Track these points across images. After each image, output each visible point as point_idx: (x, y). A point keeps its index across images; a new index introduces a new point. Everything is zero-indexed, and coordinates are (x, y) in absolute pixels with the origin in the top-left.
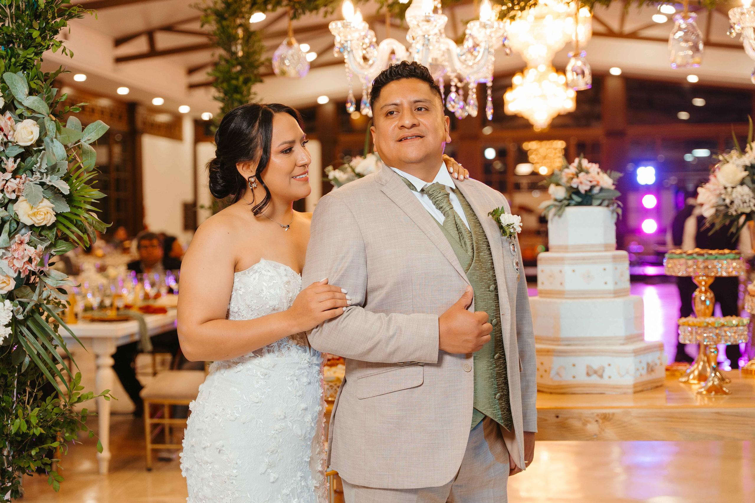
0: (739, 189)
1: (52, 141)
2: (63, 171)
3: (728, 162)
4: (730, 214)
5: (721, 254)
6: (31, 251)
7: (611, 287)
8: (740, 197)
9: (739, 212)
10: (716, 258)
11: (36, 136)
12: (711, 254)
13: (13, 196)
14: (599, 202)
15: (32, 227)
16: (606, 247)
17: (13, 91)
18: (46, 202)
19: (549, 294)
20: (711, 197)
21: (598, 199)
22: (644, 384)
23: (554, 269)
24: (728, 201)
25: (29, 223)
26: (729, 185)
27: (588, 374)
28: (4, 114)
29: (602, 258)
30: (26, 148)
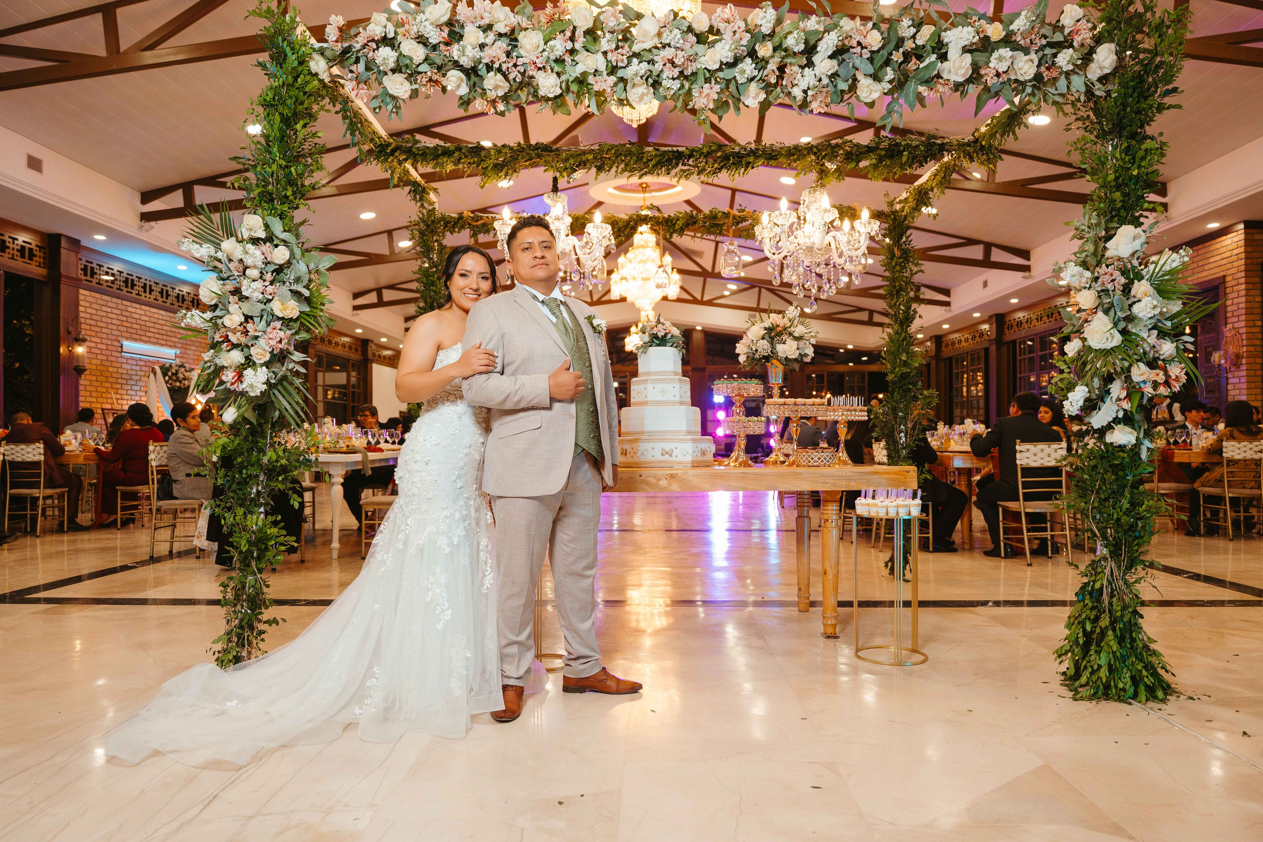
0: (761, 341)
1: (298, 262)
2: (306, 282)
3: (754, 325)
4: (755, 358)
6: (281, 334)
7: (678, 399)
8: (761, 347)
9: (762, 356)
10: (746, 383)
11: (287, 257)
13: (270, 297)
14: (670, 344)
15: (283, 318)
16: (676, 373)
17: (272, 228)
18: (292, 302)
19: (638, 404)
20: (744, 350)
21: (670, 342)
22: (699, 462)
23: (642, 387)
24: (754, 351)
25: (281, 315)
26: (754, 340)
27: (662, 454)
28: (265, 243)
29: (672, 379)
30: (281, 266)
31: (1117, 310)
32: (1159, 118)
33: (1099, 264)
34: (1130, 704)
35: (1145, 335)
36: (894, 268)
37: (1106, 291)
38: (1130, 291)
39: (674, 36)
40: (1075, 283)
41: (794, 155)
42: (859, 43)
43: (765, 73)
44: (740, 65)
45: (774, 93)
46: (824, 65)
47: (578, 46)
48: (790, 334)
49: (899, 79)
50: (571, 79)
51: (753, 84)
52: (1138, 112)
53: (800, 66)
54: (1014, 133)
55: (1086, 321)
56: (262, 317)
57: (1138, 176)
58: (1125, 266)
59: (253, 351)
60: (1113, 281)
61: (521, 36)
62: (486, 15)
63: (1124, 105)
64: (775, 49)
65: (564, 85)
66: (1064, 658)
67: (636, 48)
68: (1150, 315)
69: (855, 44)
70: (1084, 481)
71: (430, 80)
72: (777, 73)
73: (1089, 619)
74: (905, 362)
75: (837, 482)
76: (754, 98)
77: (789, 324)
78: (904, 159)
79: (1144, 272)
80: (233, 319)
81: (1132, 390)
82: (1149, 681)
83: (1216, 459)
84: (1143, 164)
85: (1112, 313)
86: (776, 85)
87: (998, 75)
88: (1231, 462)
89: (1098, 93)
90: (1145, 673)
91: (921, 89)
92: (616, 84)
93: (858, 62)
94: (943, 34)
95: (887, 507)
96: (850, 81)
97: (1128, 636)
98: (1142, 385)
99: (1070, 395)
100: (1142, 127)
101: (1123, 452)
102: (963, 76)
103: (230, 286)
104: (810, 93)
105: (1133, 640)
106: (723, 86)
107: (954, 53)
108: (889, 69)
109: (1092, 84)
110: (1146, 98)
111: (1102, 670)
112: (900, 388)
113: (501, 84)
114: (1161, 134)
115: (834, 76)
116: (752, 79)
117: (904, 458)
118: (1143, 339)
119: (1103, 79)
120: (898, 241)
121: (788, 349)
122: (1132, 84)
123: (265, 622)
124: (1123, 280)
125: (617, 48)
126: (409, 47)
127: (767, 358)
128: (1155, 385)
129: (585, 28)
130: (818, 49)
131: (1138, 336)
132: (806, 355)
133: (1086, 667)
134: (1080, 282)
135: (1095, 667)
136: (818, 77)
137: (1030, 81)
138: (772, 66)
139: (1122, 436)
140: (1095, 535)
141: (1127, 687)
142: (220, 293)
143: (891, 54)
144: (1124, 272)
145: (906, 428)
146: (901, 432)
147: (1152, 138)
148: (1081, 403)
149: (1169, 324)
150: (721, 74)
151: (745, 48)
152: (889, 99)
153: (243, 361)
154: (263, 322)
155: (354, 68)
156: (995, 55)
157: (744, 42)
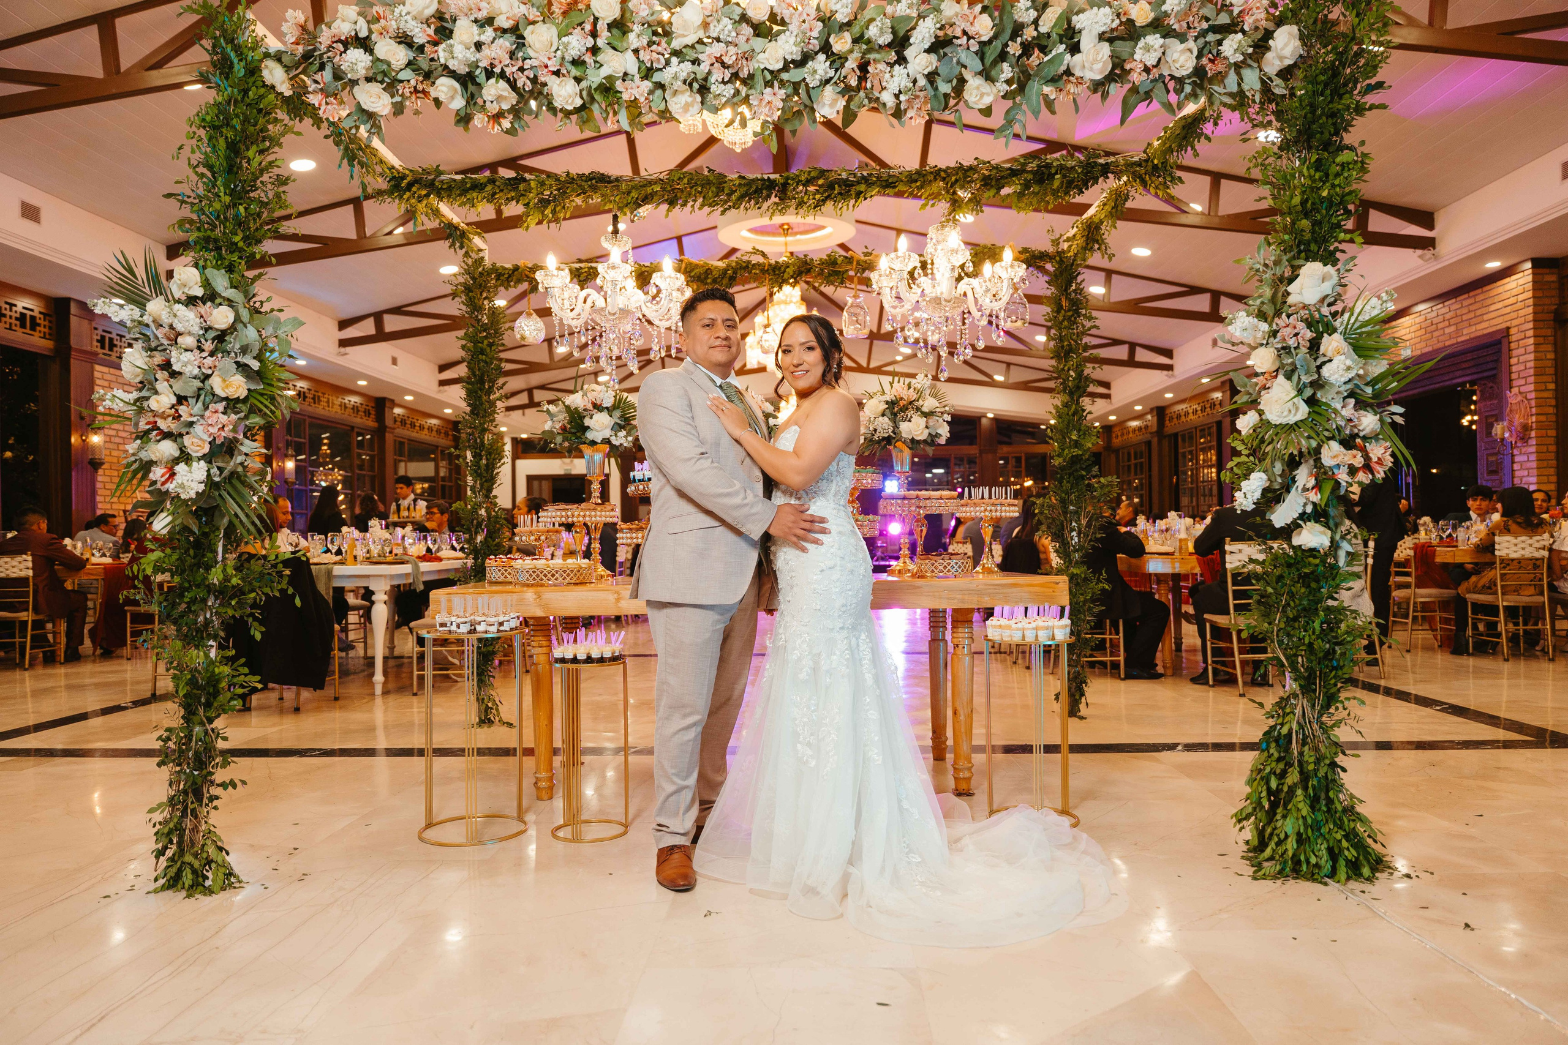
0: (881, 418)
2: (255, 352)
6: (225, 419)
11: (231, 319)
13: (209, 372)
15: (226, 399)
17: (214, 284)
18: (238, 377)
25: (223, 395)
26: (872, 417)
28: (204, 304)
30: (222, 331)
31: (1302, 373)
32: (1359, 121)
33: (1278, 313)
34: (1326, 884)
35: (1338, 406)
36: (1061, 323)
37: (1286, 349)
38: (1318, 349)
39: (724, 27)
40: (1248, 338)
41: (916, 181)
42: (965, 33)
43: (844, 72)
44: (810, 63)
45: (856, 99)
46: (919, 61)
47: (601, 42)
48: (918, 409)
49: (1019, 78)
50: (594, 86)
51: (829, 88)
52: (1333, 115)
53: (888, 64)
54: (1193, 148)
55: (1265, 388)
56: (198, 396)
57: (1329, 199)
58: (1311, 315)
59: (187, 441)
60: (1296, 335)
61: (528, 32)
62: (483, 5)
63: (1313, 107)
64: (856, 41)
65: (584, 94)
66: (1245, 823)
67: (676, 44)
68: (1343, 379)
69: (958, 33)
70: (1269, 596)
71: (416, 91)
72: (858, 73)
73: (1275, 773)
74: (1076, 441)
75: (966, 597)
76: (832, 106)
77: (915, 396)
78: (1056, 184)
79: (1337, 324)
80: (163, 401)
81: (1323, 476)
82: (1351, 854)
83: (1487, 558)
84: (1337, 182)
85: (1295, 378)
86: (858, 88)
87: (1147, 70)
88: (1507, 562)
89: (1277, 91)
90: (1345, 844)
91: (1047, 89)
92: (651, 92)
93: (963, 56)
94: (1075, 19)
95: (1023, 630)
96: (955, 82)
97: (1323, 796)
98: (1336, 471)
99: (1244, 484)
100: (1337, 133)
101: (1315, 557)
102: (1101, 73)
103: (158, 359)
104: (902, 98)
105: (1330, 801)
106: (790, 90)
107: (1087, 42)
108: (1005, 65)
109: (1270, 79)
110: (1341, 97)
111: (1290, 840)
112: (1070, 475)
113: (505, 94)
114: (1363, 143)
115: (931, 77)
116: (828, 81)
117: (1077, 562)
118: (1335, 411)
119: (1285, 73)
120: (1066, 290)
121: (914, 428)
122: (1323, 78)
123: (218, 785)
124: (1309, 335)
125: (651, 43)
126: (385, 49)
127: (888, 440)
128: (1352, 471)
129: (609, 20)
130: (912, 41)
131: (1329, 405)
132: (938, 435)
133: (1270, 838)
134: (1255, 337)
135: (1282, 836)
136: (912, 77)
137: (1189, 77)
138: (851, 64)
139: (1312, 537)
140: (1283, 665)
141: (1322, 862)
142: (146, 367)
143: (1006, 45)
144: (1310, 324)
145: (1079, 525)
146: (1072, 530)
147: (1351, 148)
148: (1258, 495)
149: (1369, 390)
150: (785, 76)
151: (816, 42)
152: (1009, 103)
153: (177, 454)
154: (200, 404)
155: (318, 77)
156: (1141, 43)
157: (815, 34)
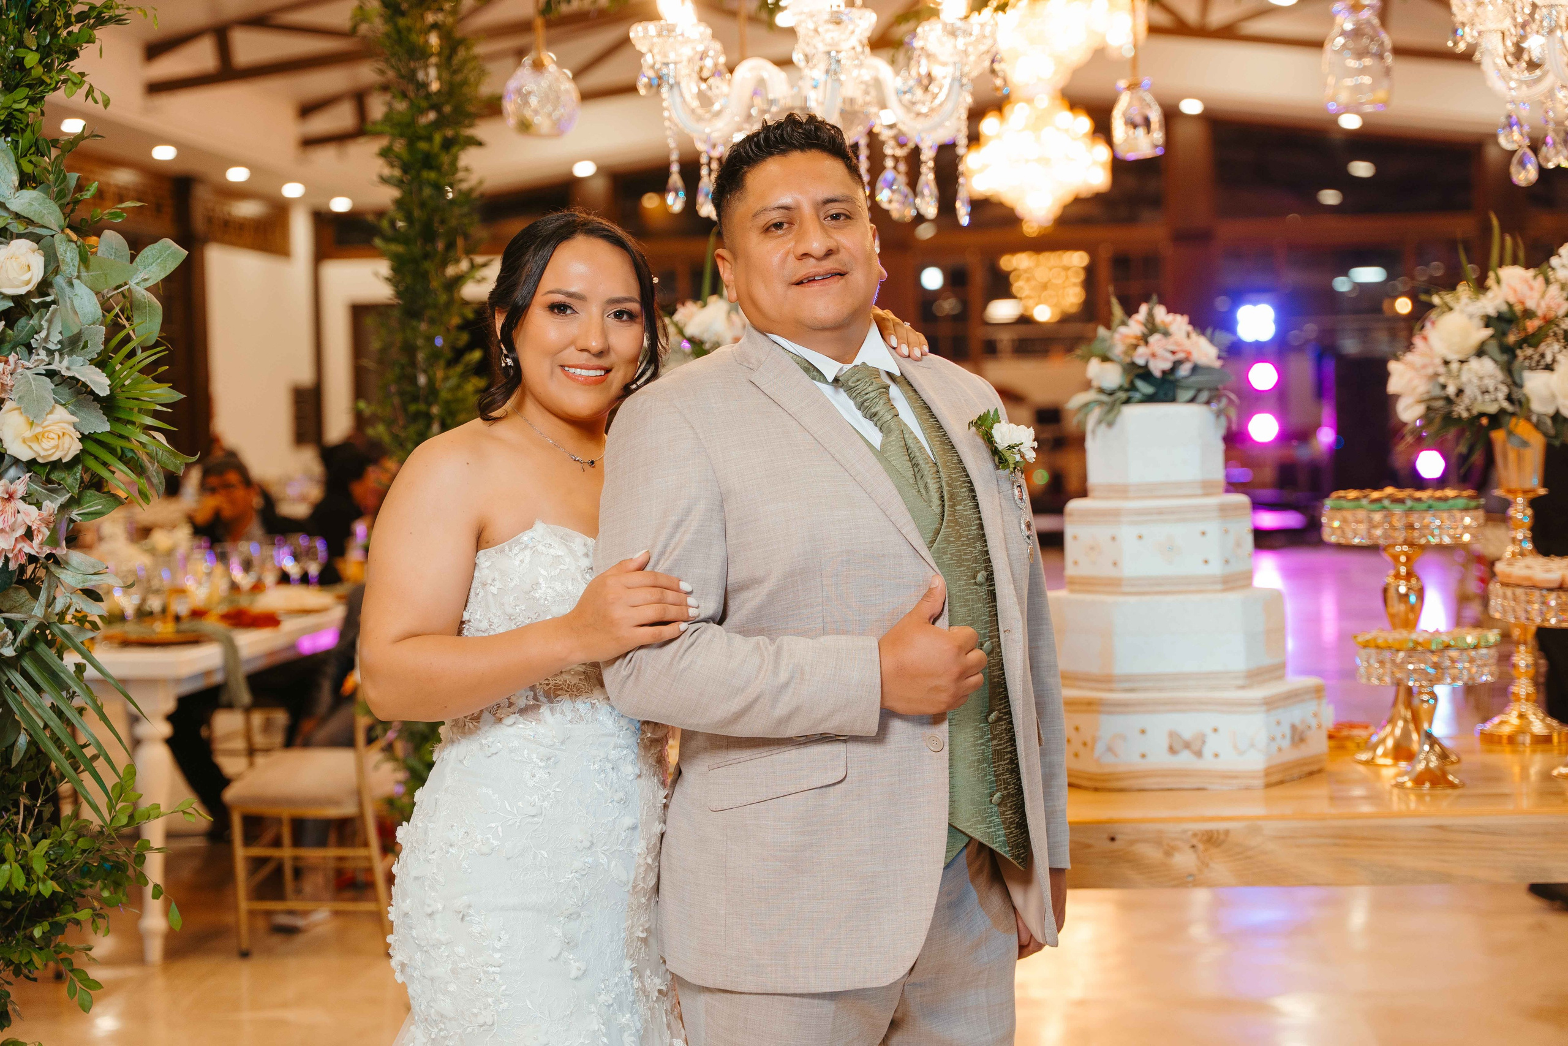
0: (1475, 364)
1: (71, 285)
2: (95, 347)
3: (1451, 309)
4: (1455, 415)
5: (1440, 499)
6: (31, 515)
7: (1216, 568)
8: (1475, 381)
9: (1475, 412)
10: (1430, 507)
11: (37, 274)
12: (1419, 500)
14: (1190, 394)
15: (31, 465)
16: (1207, 488)
18: (61, 413)
19: (1088, 584)
20: (1416, 382)
21: (1188, 388)
22: (1287, 767)
23: (1099, 533)
24: (1451, 390)
25: (25, 455)
26: (1453, 357)
27: (1172, 750)
29: (1197, 509)
30: (17, 299)
127: (1497, 420)
